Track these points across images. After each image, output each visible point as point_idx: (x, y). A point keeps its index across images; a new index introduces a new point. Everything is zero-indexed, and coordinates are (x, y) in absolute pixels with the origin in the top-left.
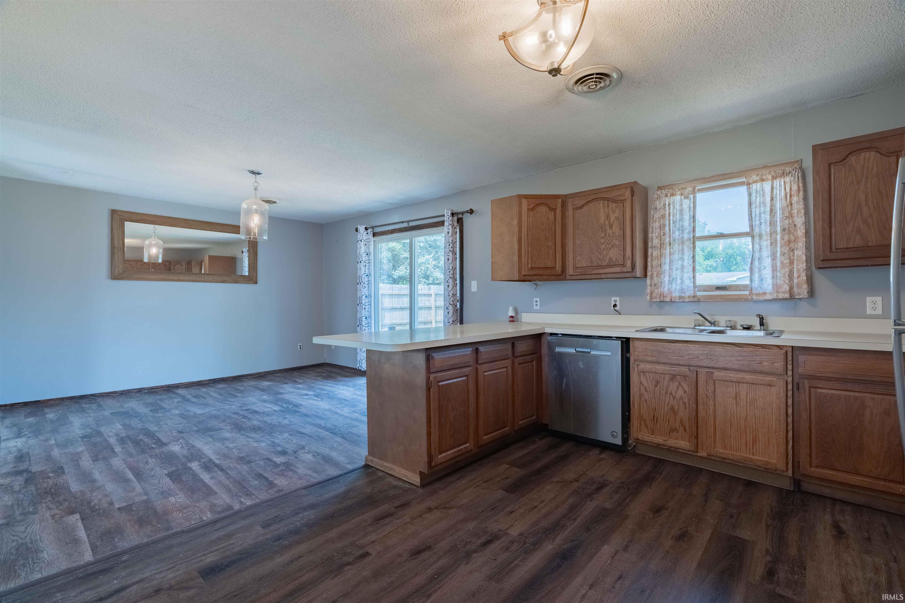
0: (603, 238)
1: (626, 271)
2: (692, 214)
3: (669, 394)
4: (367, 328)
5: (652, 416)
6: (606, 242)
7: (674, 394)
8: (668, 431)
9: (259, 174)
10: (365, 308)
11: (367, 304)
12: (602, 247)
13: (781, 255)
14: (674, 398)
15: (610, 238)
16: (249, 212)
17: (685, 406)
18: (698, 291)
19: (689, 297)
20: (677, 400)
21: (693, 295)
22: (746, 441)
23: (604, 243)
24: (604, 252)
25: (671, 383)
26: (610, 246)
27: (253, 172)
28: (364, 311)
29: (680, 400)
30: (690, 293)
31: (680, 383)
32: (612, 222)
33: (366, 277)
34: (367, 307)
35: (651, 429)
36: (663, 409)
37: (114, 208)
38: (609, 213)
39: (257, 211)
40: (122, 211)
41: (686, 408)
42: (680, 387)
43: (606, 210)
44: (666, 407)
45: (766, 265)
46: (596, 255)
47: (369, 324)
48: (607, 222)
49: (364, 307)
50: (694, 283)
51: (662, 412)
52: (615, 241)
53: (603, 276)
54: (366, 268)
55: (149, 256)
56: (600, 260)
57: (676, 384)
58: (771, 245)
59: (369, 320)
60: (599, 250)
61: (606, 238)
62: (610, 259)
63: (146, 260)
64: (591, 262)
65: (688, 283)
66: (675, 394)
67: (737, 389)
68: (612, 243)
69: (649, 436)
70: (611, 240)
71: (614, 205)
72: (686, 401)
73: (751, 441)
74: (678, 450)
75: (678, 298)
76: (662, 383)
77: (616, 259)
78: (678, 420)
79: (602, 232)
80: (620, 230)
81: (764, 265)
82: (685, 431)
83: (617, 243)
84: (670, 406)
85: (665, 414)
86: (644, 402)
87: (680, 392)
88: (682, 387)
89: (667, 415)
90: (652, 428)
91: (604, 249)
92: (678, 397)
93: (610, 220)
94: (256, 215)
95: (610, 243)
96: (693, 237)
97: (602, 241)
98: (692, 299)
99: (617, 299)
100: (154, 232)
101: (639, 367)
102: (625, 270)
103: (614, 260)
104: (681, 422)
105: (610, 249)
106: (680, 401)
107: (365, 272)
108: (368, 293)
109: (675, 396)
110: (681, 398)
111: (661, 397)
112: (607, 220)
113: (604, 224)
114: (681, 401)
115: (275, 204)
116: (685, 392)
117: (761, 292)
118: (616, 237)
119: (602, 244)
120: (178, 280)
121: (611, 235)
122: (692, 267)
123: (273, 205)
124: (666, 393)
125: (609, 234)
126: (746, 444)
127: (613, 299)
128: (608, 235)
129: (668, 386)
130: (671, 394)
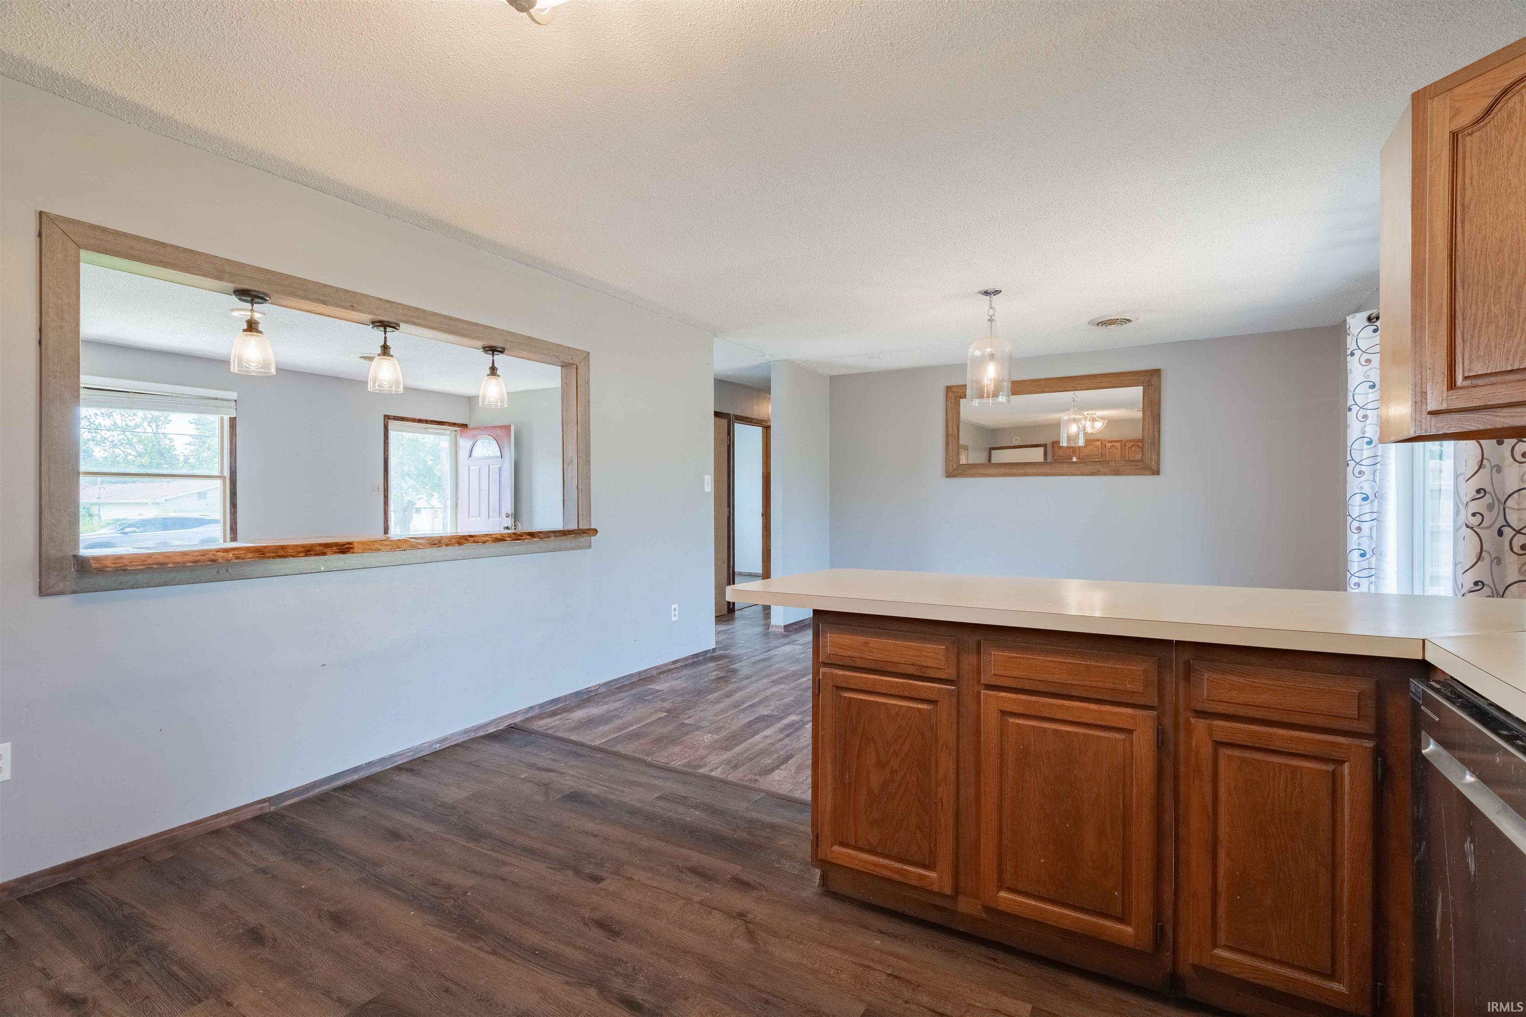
4: (1364, 583)
9: (997, 292)
10: (1359, 529)
11: (1366, 517)
16: (979, 363)
27: (986, 293)
28: (1356, 536)
33: (1366, 446)
34: (1365, 527)
37: (948, 385)
39: (992, 356)
40: (957, 386)
47: (1373, 572)
49: (1356, 524)
54: (1368, 422)
55: (1069, 439)
59: (1373, 559)
63: (1064, 444)
94: (991, 363)
100: (1074, 401)
107: (1364, 433)
108: (1373, 488)
115: (1129, 325)
120: (1025, 475)
123: (1124, 326)
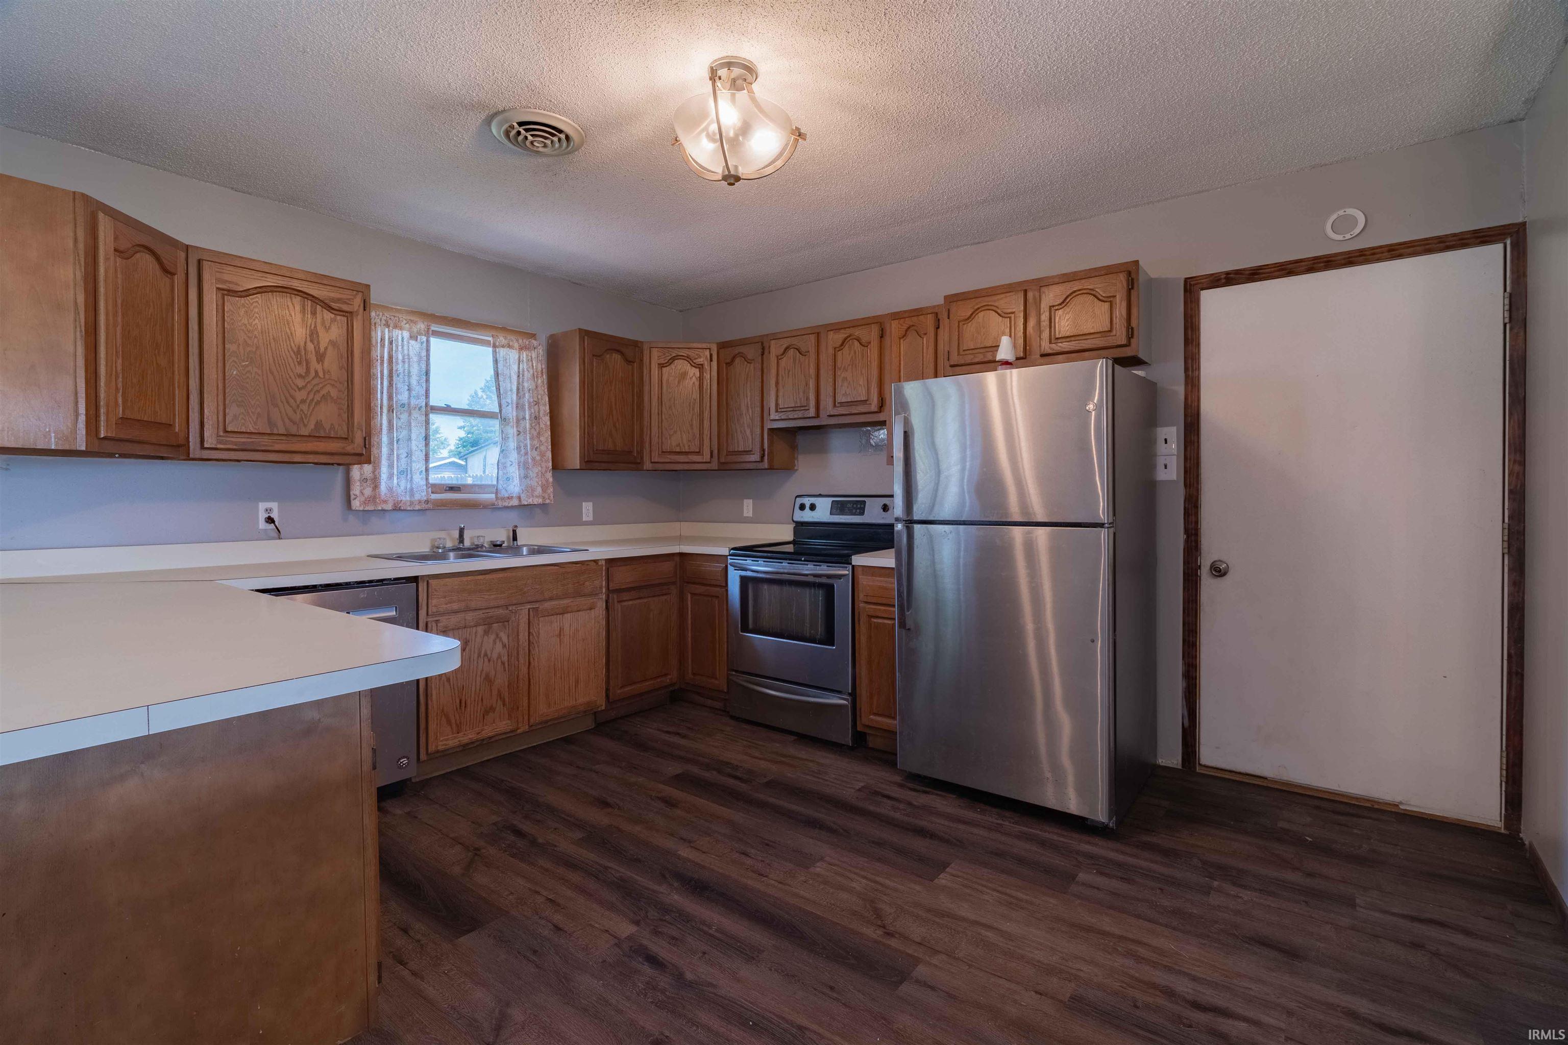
0: (300, 376)
1: (353, 451)
2: (424, 366)
3: (482, 656)
5: (458, 701)
6: (309, 387)
7: (489, 655)
8: (482, 715)
12: (300, 395)
13: (532, 449)
14: (489, 661)
15: (316, 381)
17: (504, 668)
18: (432, 493)
19: (420, 502)
20: (494, 661)
21: (425, 498)
22: (569, 687)
23: (304, 387)
24: (304, 407)
25: (486, 637)
26: (318, 397)
29: (497, 660)
30: (421, 494)
31: (497, 635)
32: (322, 349)
35: (457, 724)
36: (474, 684)
38: (315, 327)
41: (505, 670)
42: (498, 641)
43: (310, 321)
44: (478, 678)
45: (513, 460)
46: (283, 411)
48: (310, 347)
50: (427, 479)
51: (473, 689)
52: (328, 388)
53: (298, 458)
56: (294, 423)
57: (492, 637)
58: (518, 435)
60: (292, 401)
61: (308, 380)
62: (318, 425)
64: (270, 422)
65: (418, 479)
66: (491, 654)
67: (561, 624)
68: (324, 392)
69: (455, 738)
70: (321, 385)
71: (328, 315)
72: (505, 659)
73: (574, 684)
74: (493, 740)
75: (408, 504)
76: (473, 642)
77: (332, 424)
78: (495, 693)
79: (300, 363)
80: (341, 370)
81: (512, 460)
82: (504, 705)
83: (334, 393)
84: (484, 676)
85: (478, 691)
86: (446, 683)
87: (499, 647)
88: (501, 640)
89: (480, 690)
90: (458, 722)
91: (303, 401)
92: (495, 656)
93: (319, 343)
95: (318, 391)
96: (427, 405)
97: (300, 383)
98: (424, 506)
99: (274, 505)
101: (439, 625)
102: (349, 449)
103: (327, 426)
104: (500, 694)
105: (318, 403)
106: (497, 663)
109: (491, 657)
110: (499, 656)
111: (472, 667)
112: (312, 341)
113: (305, 349)
114: (499, 661)
116: (504, 646)
117: (506, 495)
118: (333, 382)
119: (300, 389)
121: (321, 374)
122: (424, 453)
124: (479, 656)
125: (316, 372)
126: (569, 690)
127: (262, 506)
128: (313, 374)
129: (482, 644)
130: (486, 655)
